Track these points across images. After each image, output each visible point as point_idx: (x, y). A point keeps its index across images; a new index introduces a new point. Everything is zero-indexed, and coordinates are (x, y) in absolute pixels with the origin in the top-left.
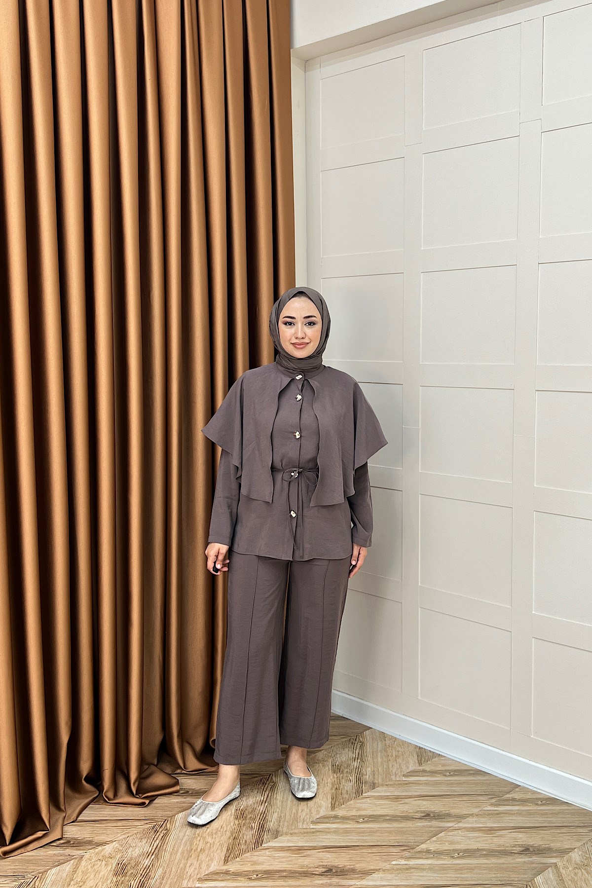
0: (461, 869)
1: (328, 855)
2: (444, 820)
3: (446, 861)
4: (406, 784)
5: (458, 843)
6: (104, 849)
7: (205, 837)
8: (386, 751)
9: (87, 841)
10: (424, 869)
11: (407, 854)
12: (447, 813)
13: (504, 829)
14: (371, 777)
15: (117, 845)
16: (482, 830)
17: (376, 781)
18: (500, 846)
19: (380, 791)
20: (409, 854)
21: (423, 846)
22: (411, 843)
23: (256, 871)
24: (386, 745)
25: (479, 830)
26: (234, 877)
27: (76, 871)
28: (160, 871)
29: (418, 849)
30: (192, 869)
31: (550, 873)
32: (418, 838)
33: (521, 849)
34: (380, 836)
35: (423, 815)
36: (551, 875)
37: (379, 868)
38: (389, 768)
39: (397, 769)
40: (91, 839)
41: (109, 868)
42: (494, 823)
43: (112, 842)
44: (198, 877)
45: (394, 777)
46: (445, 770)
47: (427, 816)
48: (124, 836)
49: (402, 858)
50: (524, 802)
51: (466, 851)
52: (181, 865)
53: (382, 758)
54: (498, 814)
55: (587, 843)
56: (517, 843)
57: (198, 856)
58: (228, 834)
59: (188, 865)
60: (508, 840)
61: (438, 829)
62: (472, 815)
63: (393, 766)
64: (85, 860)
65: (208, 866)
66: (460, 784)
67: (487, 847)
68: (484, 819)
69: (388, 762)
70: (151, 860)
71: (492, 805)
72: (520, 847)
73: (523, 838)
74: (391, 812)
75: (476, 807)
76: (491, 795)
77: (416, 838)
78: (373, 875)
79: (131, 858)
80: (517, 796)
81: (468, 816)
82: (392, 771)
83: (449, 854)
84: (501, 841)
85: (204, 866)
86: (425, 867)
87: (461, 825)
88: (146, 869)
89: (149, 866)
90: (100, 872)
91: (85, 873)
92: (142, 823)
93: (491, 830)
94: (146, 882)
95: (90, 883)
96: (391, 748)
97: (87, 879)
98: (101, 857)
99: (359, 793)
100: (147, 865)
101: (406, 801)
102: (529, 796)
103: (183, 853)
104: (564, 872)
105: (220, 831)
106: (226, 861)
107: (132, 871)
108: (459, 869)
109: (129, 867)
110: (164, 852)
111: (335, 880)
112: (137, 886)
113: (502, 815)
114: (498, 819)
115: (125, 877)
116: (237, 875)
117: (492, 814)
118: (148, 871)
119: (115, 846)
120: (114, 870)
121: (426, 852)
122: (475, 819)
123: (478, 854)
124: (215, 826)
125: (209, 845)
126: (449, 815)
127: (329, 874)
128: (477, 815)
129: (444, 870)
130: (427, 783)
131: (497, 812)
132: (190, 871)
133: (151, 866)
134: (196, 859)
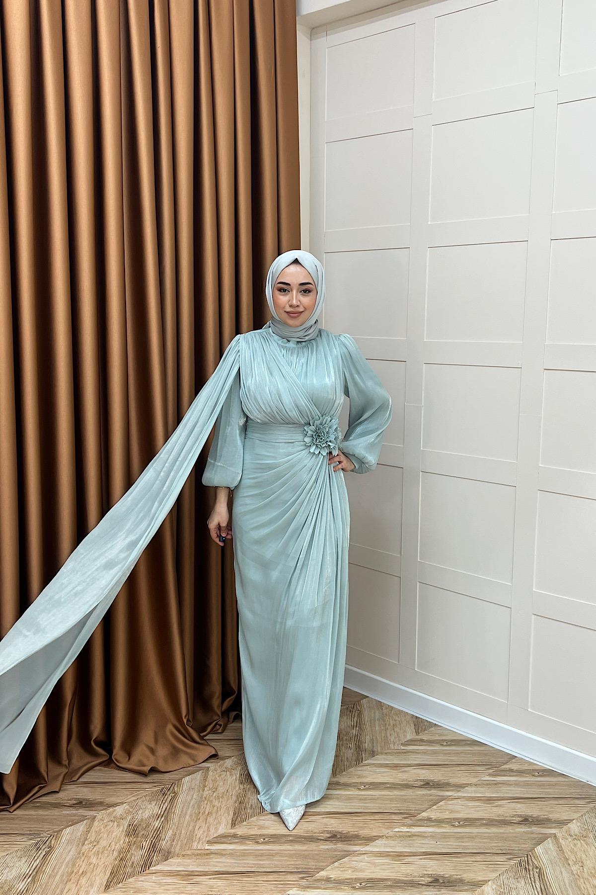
0: (462, 837)
1: (333, 821)
2: (443, 789)
3: (447, 829)
4: (405, 753)
5: (458, 812)
6: (115, 811)
7: (212, 800)
8: (384, 721)
9: (99, 802)
10: (426, 837)
11: (408, 821)
12: (446, 783)
13: (503, 799)
14: (370, 745)
15: (127, 807)
16: (481, 800)
17: (375, 749)
18: (499, 816)
19: (380, 759)
20: (411, 822)
21: (424, 814)
22: (412, 811)
23: (264, 835)
24: (383, 714)
25: (478, 799)
26: (242, 840)
27: (89, 831)
28: (170, 833)
29: (419, 817)
30: (201, 832)
31: (549, 844)
33: (520, 819)
34: (382, 804)
35: (422, 783)
36: (551, 846)
37: (382, 835)
38: (387, 737)
39: (395, 738)
40: (102, 800)
41: (121, 830)
42: (493, 793)
43: (122, 803)
44: (207, 840)
45: (393, 745)
46: (442, 740)
47: (427, 784)
48: (134, 798)
49: (404, 825)
50: (521, 772)
51: (466, 820)
52: (191, 828)
53: (380, 726)
54: (496, 784)
55: (585, 814)
56: (516, 814)
57: (206, 820)
58: (234, 798)
59: (197, 828)
60: (508, 809)
61: (437, 798)
62: (470, 785)
63: (391, 734)
64: (97, 821)
65: (217, 829)
66: (457, 753)
67: (486, 816)
68: (482, 789)
69: (386, 731)
70: (161, 822)
71: (490, 775)
72: (519, 817)
73: (522, 809)
74: (391, 780)
75: (475, 777)
76: (488, 765)
77: (417, 806)
78: (377, 841)
79: (142, 820)
80: (515, 767)
81: (467, 785)
82: (390, 739)
83: (450, 822)
84: (500, 811)
85: (212, 830)
86: (426, 835)
87: (460, 794)
88: (156, 831)
89: (159, 828)
90: (113, 832)
91: (98, 833)
92: (151, 785)
93: (489, 800)
94: (157, 844)
95: (103, 843)
96: (388, 717)
97: (100, 838)
98: (113, 818)
99: (359, 761)
100: (157, 827)
101: (406, 769)
102: (526, 767)
103: (191, 816)
104: (563, 843)
105: (226, 795)
106: (233, 824)
107: (143, 832)
108: (460, 838)
109: (140, 828)
110: (172, 815)
111: (340, 846)
112: (149, 847)
113: (500, 785)
114: (497, 789)
115: (137, 837)
116: (244, 838)
117: (490, 784)
118: (158, 834)
119: (126, 808)
120: (126, 831)
121: (427, 820)
122: (474, 789)
123: (478, 823)
124: (221, 790)
125: (216, 809)
126: (448, 784)
127: (334, 839)
128: (476, 785)
129: (446, 838)
130: (425, 753)
131: (495, 782)
132: (199, 833)
133: (161, 828)
134: (205, 822)
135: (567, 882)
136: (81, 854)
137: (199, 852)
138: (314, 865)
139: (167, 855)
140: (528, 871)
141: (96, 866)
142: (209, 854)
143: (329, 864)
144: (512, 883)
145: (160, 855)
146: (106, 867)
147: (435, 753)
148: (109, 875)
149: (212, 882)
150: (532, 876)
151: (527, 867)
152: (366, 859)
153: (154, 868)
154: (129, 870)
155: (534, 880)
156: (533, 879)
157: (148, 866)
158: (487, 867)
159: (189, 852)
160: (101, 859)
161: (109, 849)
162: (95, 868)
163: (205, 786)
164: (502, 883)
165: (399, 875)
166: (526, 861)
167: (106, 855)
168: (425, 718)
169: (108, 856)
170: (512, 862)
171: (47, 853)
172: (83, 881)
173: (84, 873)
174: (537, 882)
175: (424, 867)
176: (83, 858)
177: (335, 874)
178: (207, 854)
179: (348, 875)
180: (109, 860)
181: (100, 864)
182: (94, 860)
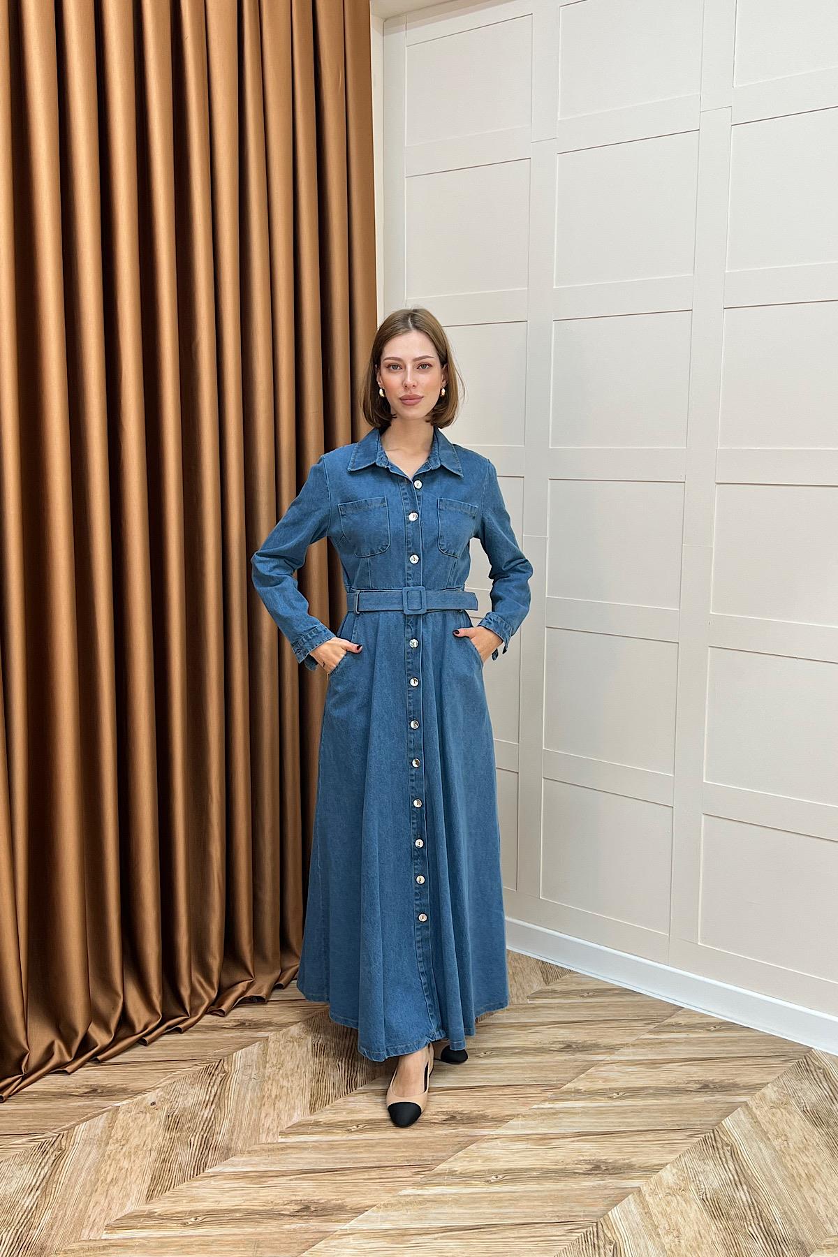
0: (624, 1112)
1: (446, 1099)
2: (591, 1052)
3: (603, 1103)
4: (533, 1008)
5: (615, 1080)
6: (144, 1099)
7: (279, 1080)
9: (119, 1089)
10: (575, 1114)
11: (550, 1095)
12: (594, 1044)
13: (672, 1061)
15: (161, 1093)
16: (643, 1064)
19: (501, 1017)
20: (554, 1095)
21: (571, 1085)
22: (554, 1081)
23: (356, 1121)
25: (639, 1063)
26: (327, 1128)
27: (112, 1127)
28: (226, 1123)
29: (565, 1088)
30: (269, 1122)
31: (740, 1114)
32: (562, 1075)
33: (698, 1086)
34: (511, 1074)
35: (562, 1046)
36: (742, 1117)
37: (517, 1113)
39: (518, 989)
40: (125, 1086)
41: (157, 1123)
42: (658, 1054)
43: (154, 1089)
44: (279, 1131)
45: (516, 1000)
46: (581, 990)
47: (568, 1047)
48: (168, 1082)
49: (545, 1100)
50: (691, 1027)
51: (626, 1089)
52: (254, 1116)
54: (660, 1043)
55: (782, 1076)
56: (691, 1079)
57: (274, 1104)
58: (309, 1075)
59: (263, 1115)
60: (678, 1075)
61: (585, 1063)
62: (627, 1045)
64: (121, 1113)
65: (290, 1116)
66: (603, 1007)
67: (653, 1084)
68: (643, 1050)
70: (212, 1110)
71: (650, 1032)
72: (696, 1083)
73: (699, 1073)
74: (520, 1044)
75: (631, 1035)
76: (648, 1020)
77: (559, 1076)
78: (511, 1122)
79: (185, 1109)
80: (682, 1020)
81: (623, 1045)
83: (607, 1093)
84: (670, 1077)
85: (284, 1117)
86: (577, 1111)
87: (614, 1058)
88: (207, 1123)
89: (210, 1118)
90: (146, 1127)
91: (126, 1128)
92: (190, 1064)
93: (654, 1063)
94: (211, 1138)
95: (135, 1141)
97: (131, 1134)
98: (143, 1109)
100: (207, 1117)
101: (538, 1028)
102: (697, 1020)
103: (252, 1101)
104: (758, 1113)
105: (297, 1072)
106: (313, 1109)
107: (189, 1125)
108: (622, 1112)
109: (183, 1119)
110: (226, 1102)
111: (462, 1130)
112: (199, 1144)
113: (666, 1044)
114: (662, 1049)
115: (181, 1131)
116: (330, 1126)
117: (652, 1044)
118: (209, 1126)
119: (159, 1095)
120: (164, 1124)
121: (574, 1092)
122: (631, 1050)
123: (643, 1093)
124: (289, 1065)
125: (286, 1090)
126: (597, 1046)
127: (453, 1122)
128: (633, 1045)
129: (602, 1114)
130: (560, 1007)
131: (659, 1041)
132: (268, 1123)
133: (212, 1119)
134: (272, 1107)
135: (769, 1161)
136: (106, 1158)
137: (271, 1146)
138: (430, 1156)
139: (227, 1153)
140: (716, 1149)
141: (129, 1172)
142: (285, 1148)
143: (451, 1154)
144: (698, 1165)
145: (217, 1152)
146: (143, 1172)
147: (572, 1007)
148: (149, 1181)
149: (294, 1184)
150: (722, 1155)
151: (715, 1145)
152: (500, 1144)
153: (210, 1170)
154: (176, 1174)
155: (726, 1160)
156: (724, 1160)
157: (202, 1168)
158: (663, 1147)
159: (256, 1147)
160: (134, 1161)
161: (145, 1148)
162: (128, 1174)
163: (267, 1062)
164: (684, 1166)
165: (547, 1162)
166: (713, 1139)
167: (141, 1156)
168: (555, 963)
169: (144, 1158)
170: (695, 1140)
171: (58, 1158)
172: (114, 1191)
173: (114, 1181)
174: (730, 1163)
175: (580, 1151)
176: (109, 1162)
177: (461, 1166)
178: (282, 1149)
179: (478, 1166)
180: (145, 1163)
181: (134, 1168)
182: (125, 1164)
